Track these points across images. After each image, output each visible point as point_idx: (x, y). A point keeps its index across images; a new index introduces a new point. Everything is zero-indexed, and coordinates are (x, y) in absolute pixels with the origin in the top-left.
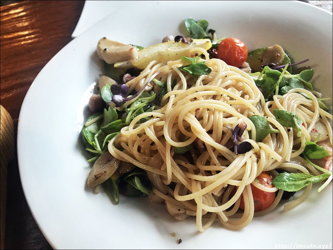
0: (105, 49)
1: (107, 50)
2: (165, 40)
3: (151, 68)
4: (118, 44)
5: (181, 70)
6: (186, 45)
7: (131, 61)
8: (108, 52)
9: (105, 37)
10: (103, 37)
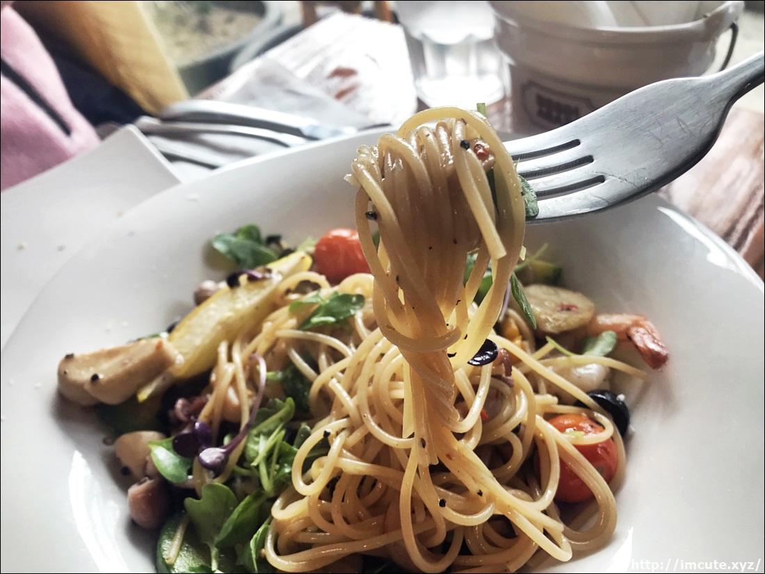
0: (95, 378)
1: (101, 376)
2: (201, 298)
3: (230, 359)
4: (111, 354)
5: (309, 326)
6: (265, 283)
7: (170, 369)
8: (106, 378)
9: (69, 352)
10: (63, 356)
